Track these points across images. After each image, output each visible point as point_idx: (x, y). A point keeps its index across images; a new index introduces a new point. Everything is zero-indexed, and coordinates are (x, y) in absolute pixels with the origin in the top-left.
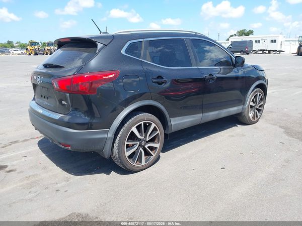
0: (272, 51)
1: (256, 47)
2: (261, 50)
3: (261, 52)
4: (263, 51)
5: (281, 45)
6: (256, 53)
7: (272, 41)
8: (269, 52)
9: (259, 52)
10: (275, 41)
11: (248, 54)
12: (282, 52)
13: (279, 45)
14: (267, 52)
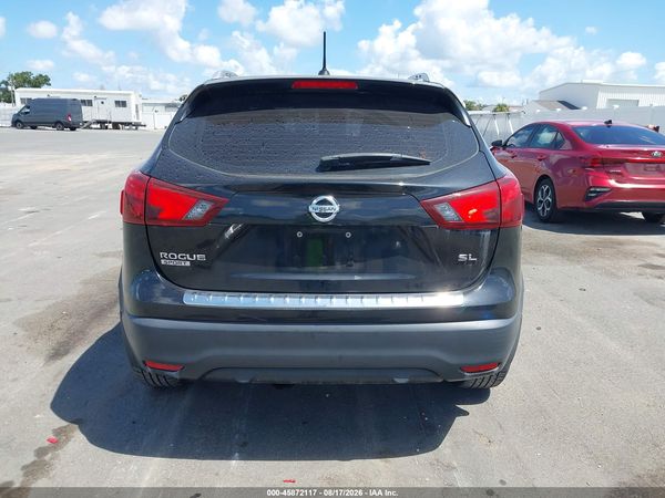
0: (122, 123)
1: (88, 114)
2: (98, 122)
3: (99, 126)
4: (103, 124)
5: (137, 111)
6: (89, 127)
7: (117, 103)
8: (116, 126)
9: (93, 126)
10: (123, 104)
11: (73, 129)
12: (140, 128)
13: (134, 112)
14: (110, 126)
